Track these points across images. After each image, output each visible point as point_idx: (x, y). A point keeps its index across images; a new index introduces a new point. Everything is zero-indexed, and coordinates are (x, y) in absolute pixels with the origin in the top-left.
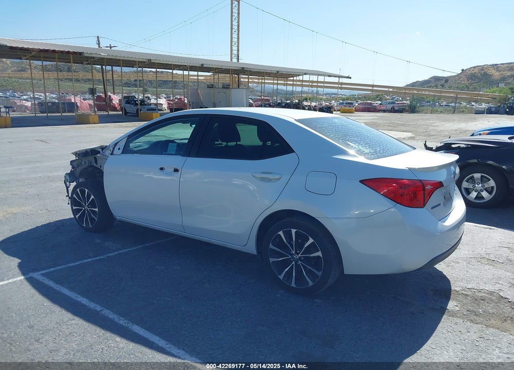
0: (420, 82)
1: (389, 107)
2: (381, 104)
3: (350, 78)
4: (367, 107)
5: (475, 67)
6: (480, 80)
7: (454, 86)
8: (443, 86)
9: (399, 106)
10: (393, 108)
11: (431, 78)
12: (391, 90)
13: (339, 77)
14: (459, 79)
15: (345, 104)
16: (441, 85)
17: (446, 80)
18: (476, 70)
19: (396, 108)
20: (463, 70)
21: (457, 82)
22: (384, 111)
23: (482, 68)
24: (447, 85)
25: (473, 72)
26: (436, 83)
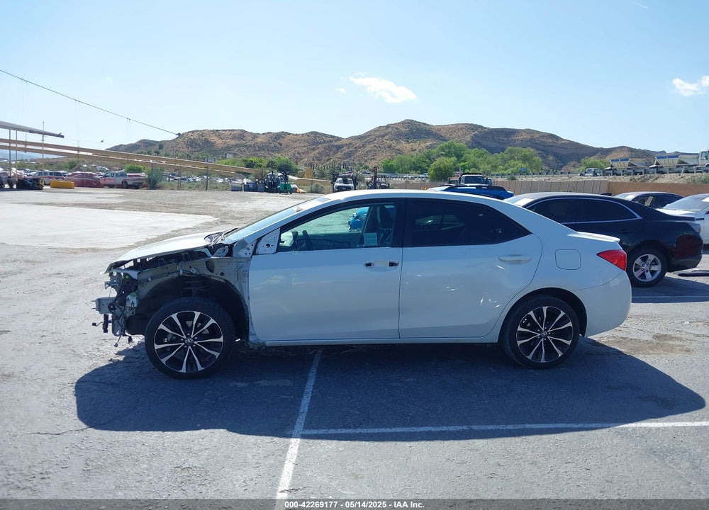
0: (125, 145)
1: (119, 180)
2: (105, 176)
3: (63, 137)
4: (87, 181)
5: (193, 132)
6: (202, 148)
7: (171, 153)
8: (158, 153)
9: (134, 180)
10: (125, 182)
11: (140, 142)
12: (90, 154)
13: (44, 134)
14: (177, 145)
15: (49, 175)
16: (155, 152)
17: (161, 145)
18: (195, 136)
19: (130, 183)
20: (179, 134)
21: (175, 149)
22: (111, 186)
23: (202, 133)
24: (163, 152)
25: (192, 137)
26: (149, 149)
